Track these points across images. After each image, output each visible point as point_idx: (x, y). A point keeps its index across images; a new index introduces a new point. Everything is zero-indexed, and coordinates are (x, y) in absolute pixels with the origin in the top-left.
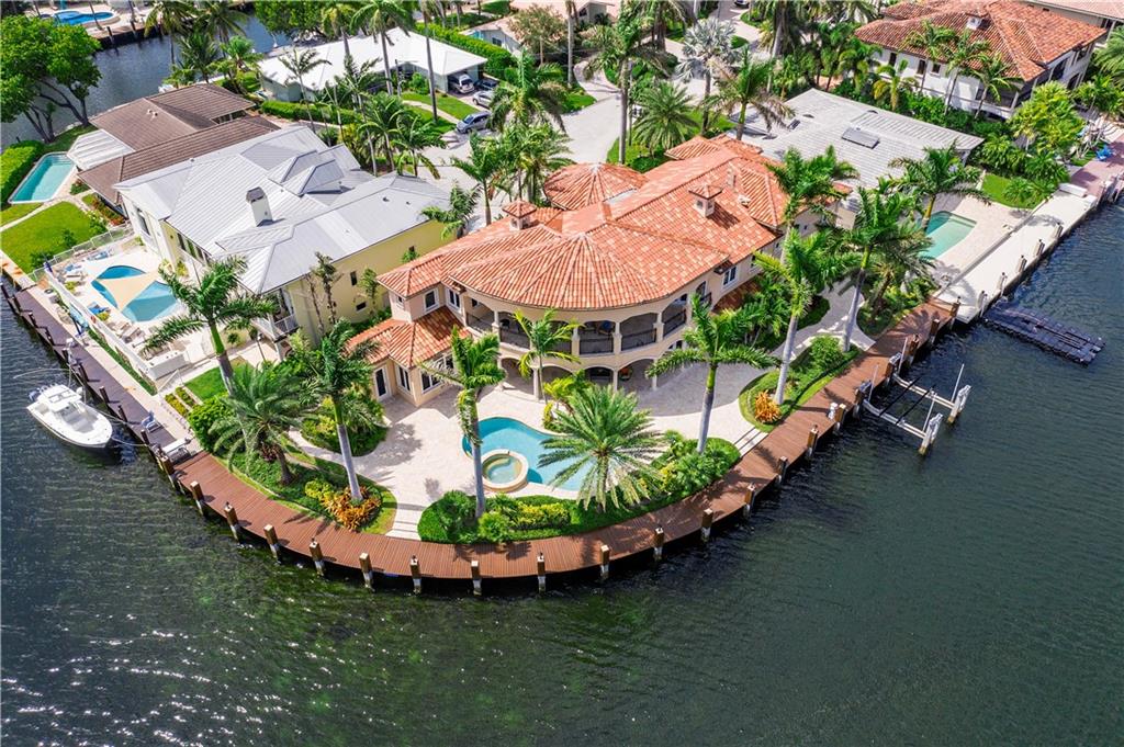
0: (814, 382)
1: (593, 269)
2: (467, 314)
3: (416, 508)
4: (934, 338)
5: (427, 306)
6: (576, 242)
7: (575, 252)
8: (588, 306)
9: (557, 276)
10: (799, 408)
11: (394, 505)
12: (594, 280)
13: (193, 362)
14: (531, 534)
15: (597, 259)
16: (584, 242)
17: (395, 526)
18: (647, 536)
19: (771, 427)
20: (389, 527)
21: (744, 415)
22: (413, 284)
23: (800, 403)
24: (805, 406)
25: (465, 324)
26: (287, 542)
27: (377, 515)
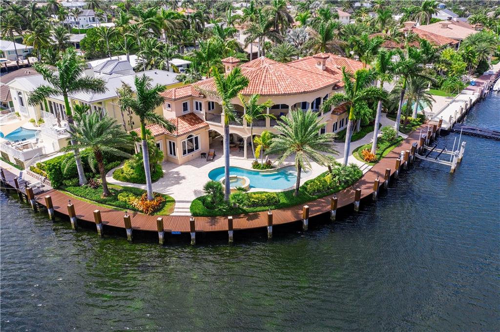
0: (387, 148)
1: (275, 78)
2: (206, 113)
3: (188, 202)
4: (435, 134)
5: (184, 111)
6: (264, 68)
7: (265, 71)
8: (276, 93)
9: (257, 81)
10: (384, 157)
11: (174, 201)
12: (277, 82)
13: (47, 153)
14: (259, 209)
15: (276, 74)
16: (269, 68)
17: (175, 210)
18: (325, 206)
19: (373, 164)
20: (172, 210)
21: (358, 159)
22: (176, 94)
23: (383, 155)
24: (386, 156)
25: (205, 120)
26: (108, 222)
27: (163, 206)
